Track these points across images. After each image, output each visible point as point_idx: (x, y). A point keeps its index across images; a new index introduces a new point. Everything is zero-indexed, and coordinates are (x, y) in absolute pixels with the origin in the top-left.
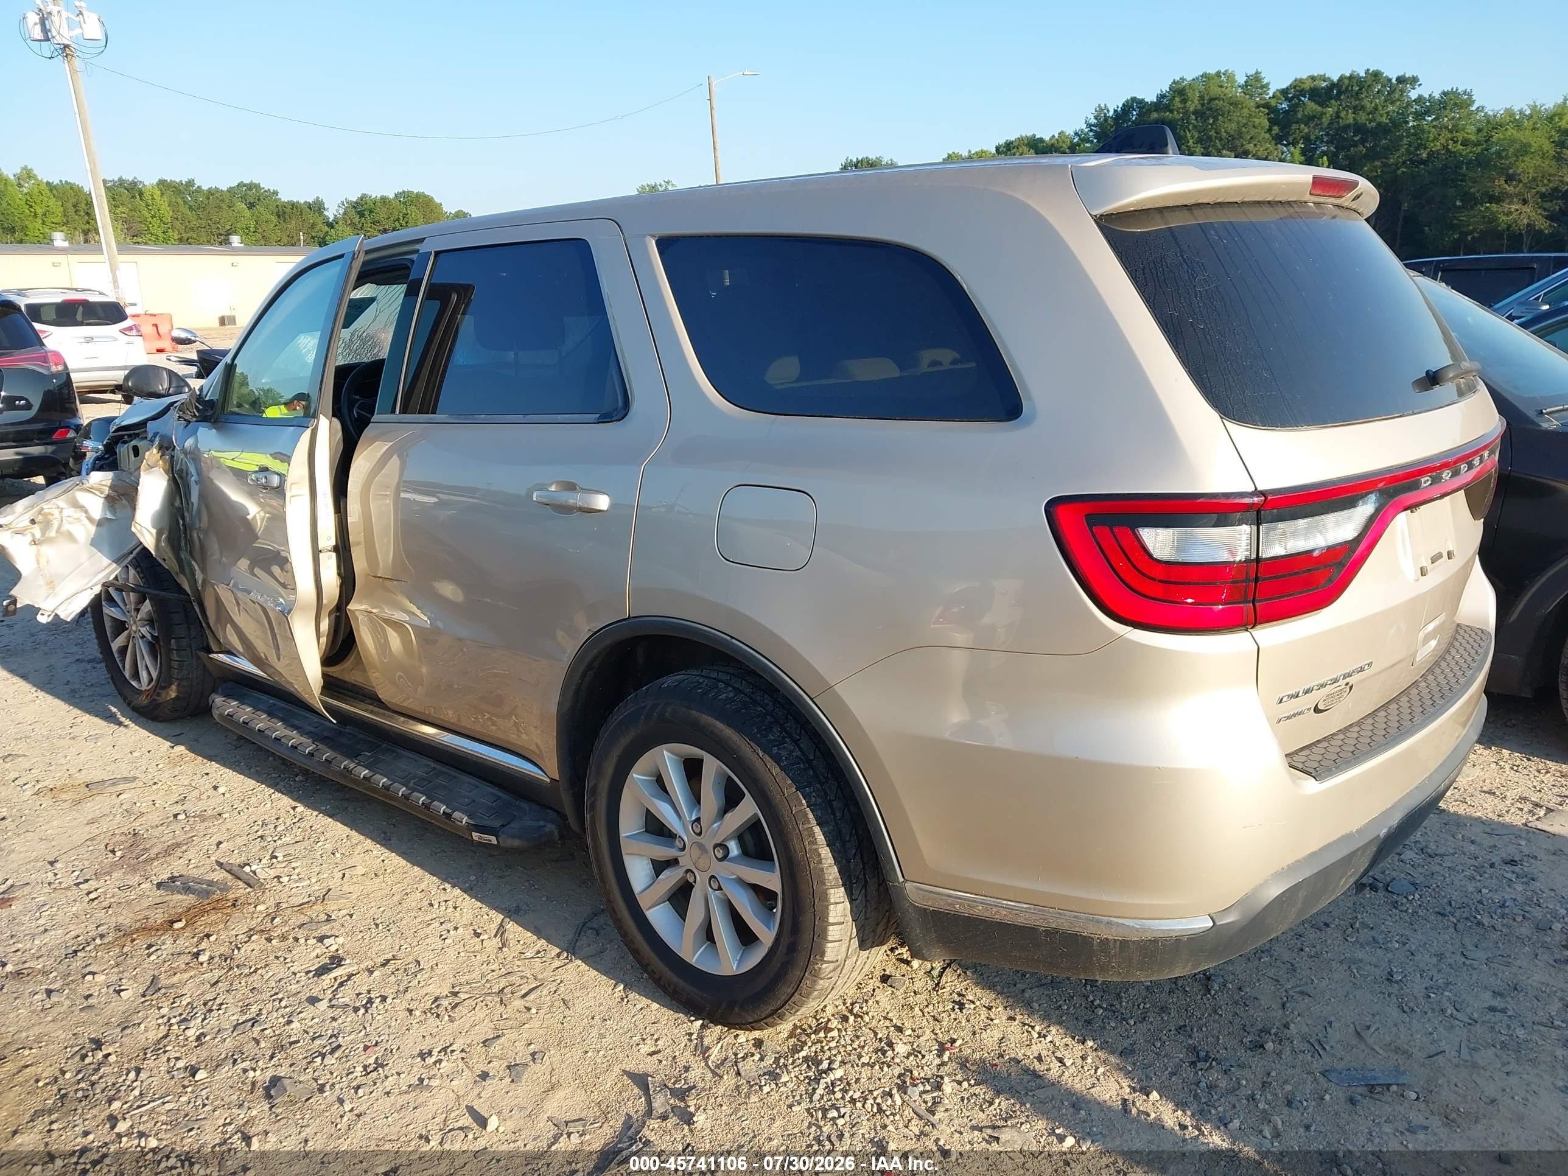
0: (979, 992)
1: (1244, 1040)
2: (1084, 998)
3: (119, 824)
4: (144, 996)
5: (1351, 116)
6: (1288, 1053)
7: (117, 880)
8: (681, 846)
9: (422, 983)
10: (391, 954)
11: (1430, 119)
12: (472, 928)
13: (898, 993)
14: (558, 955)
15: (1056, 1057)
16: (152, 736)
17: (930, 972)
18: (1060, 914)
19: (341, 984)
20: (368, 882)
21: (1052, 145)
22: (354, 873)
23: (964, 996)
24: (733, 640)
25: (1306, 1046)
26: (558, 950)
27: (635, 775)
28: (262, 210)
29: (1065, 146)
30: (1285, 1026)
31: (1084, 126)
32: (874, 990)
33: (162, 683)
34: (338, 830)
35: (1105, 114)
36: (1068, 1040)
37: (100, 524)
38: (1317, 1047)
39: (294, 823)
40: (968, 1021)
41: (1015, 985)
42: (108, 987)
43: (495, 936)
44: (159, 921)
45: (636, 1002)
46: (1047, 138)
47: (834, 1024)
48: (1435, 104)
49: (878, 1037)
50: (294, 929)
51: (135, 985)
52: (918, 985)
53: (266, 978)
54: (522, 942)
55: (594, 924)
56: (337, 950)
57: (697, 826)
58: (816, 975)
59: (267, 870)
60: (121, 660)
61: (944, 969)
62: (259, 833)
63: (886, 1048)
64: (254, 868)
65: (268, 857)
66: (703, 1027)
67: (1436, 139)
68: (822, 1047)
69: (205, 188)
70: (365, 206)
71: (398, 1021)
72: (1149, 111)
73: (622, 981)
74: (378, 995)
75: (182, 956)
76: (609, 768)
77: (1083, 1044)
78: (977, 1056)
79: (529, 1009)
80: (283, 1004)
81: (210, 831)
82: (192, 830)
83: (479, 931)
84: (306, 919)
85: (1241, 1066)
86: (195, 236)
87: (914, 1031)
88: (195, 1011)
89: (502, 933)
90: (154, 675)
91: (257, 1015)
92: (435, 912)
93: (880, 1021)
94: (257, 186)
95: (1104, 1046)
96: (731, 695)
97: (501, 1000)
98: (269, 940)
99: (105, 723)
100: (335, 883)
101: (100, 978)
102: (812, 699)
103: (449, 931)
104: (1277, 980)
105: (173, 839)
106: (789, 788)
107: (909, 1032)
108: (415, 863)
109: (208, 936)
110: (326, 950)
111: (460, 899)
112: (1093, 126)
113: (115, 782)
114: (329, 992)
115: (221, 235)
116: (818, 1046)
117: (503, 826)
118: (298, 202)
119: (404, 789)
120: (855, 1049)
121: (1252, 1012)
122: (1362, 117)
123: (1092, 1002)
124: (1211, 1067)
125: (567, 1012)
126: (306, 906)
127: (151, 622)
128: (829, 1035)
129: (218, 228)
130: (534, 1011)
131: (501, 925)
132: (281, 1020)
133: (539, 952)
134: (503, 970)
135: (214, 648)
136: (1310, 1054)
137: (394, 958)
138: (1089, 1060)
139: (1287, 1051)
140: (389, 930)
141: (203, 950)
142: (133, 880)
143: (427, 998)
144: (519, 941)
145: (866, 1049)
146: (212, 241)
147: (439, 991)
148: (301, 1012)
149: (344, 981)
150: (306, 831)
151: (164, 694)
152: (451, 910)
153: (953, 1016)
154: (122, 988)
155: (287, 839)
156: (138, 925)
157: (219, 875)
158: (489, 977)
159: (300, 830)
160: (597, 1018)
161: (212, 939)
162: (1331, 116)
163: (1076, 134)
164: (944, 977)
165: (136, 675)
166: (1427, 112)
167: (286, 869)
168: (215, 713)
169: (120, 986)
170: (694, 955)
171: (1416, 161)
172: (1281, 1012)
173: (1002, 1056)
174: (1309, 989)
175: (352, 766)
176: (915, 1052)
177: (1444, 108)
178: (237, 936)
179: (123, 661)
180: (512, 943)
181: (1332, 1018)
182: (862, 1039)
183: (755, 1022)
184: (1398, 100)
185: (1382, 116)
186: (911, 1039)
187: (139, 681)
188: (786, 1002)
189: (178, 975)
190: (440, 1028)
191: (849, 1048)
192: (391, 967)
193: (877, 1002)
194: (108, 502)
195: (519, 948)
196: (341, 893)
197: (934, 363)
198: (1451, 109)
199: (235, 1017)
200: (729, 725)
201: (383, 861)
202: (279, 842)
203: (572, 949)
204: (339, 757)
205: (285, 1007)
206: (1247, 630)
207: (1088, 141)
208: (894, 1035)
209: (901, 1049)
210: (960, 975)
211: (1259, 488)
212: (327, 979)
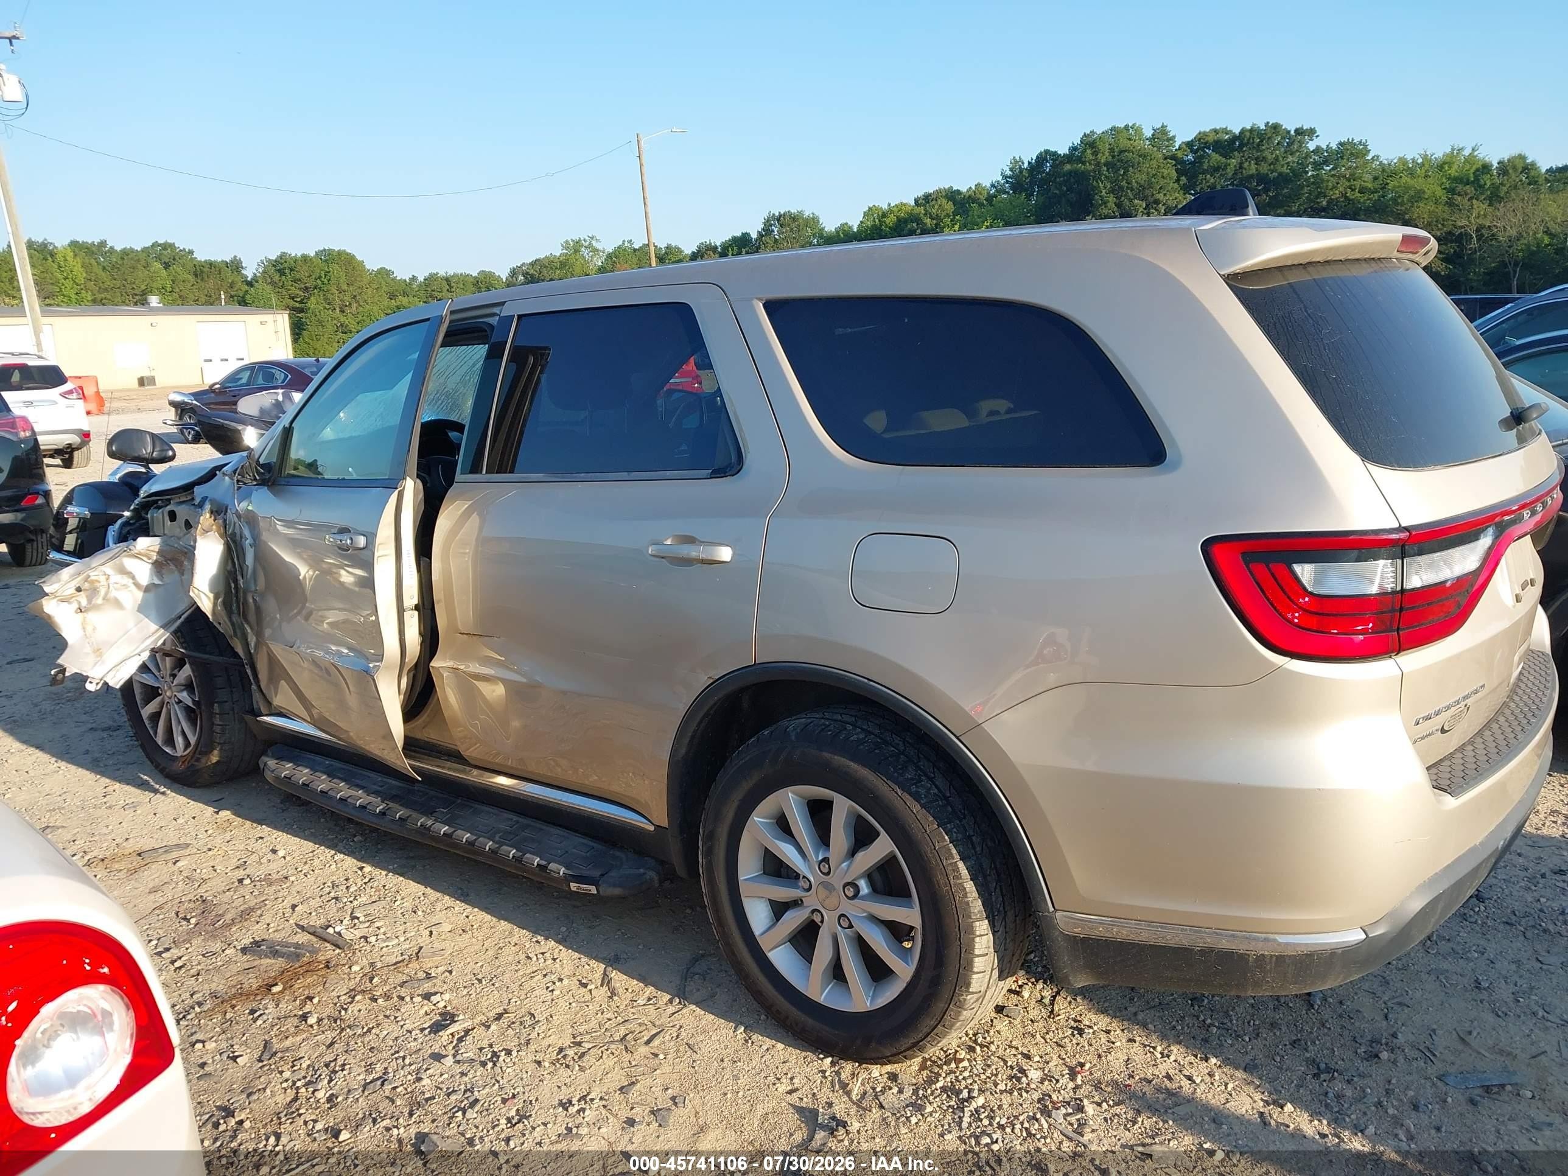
0: (1094, 1018)
1: (1359, 1051)
2: (1195, 1019)
3: (183, 891)
4: (260, 1061)
5: (1253, 166)
6: (1402, 1061)
7: (198, 947)
8: (807, 886)
9: (542, 1035)
10: (502, 1008)
11: (1328, 168)
12: (575, 978)
13: (1016, 1022)
14: (671, 1001)
15: (1184, 1075)
16: (192, 802)
17: (1040, 1001)
18: (1217, 933)
19: (460, 1040)
20: (458, 938)
21: (970, 197)
22: (441, 930)
23: (1079, 1021)
24: (871, 683)
25: (1417, 1054)
26: (669, 997)
27: (755, 819)
28: (179, 269)
29: (981, 197)
30: (1393, 1036)
31: (1000, 178)
32: (992, 1021)
33: (203, 748)
34: (411, 889)
35: (1020, 166)
36: (1191, 1058)
37: (147, 589)
38: (1428, 1054)
39: (365, 883)
40: (1091, 1045)
41: (1126, 1009)
42: (221, 1054)
43: (602, 985)
44: (254, 986)
45: (761, 1043)
46: (964, 189)
47: (962, 1054)
48: (1333, 154)
49: (1009, 1064)
50: (395, 988)
51: (249, 1051)
52: (1034, 1014)
53: (382, 1036)
54: (630, 990)
55: (697, 969)
56: (445, 1007)
57: (824, 866)
58: (961, 1006)
59: (352, 930)
60: (152, 727)
61: (1054, 997)
62: (332, 895)
63: (1019, 1075)
64: (338, 929)
65: (349, 918)
66: (833, 1064)
67: (1334, 187)
68: (956, 1077)
69: (118, 248)
70: (286, 265)
71: (529, 1073)
72: (1062, 163)
73: (741, 1024)
74: (501, 1049)
75: (289, 1020)
76: (729, 813)
77: (1206, 1061)
78: (1108, 1077)
79: (656, 1055)
80: (407, 1061)
81: (281, 894)
82: (261, 894)
83: (584, 981)
84: (405, 978)
85: (1362, 1076)
86: (109, 297)
87: (1041, 1057)
88: (318, 1073)
89: (608, 982)
90: (193, 740)
91: (384, 1074)
92: (534, 965)
93: (1006, 1049)
94: (172, 246)
95: (1227, 1061)
96: (862, 736)
97: (626, 1048)
98: (374, 1000)
99: (138, 791)
100: (424, 940)
101: (211, 1046)
102: (958, 738)
103: (554, 983)
104: (1373, 993)
105: (245, 903)
106: (930, 824)
107: (1037, 1058)
108: (501, 917)
109: (311, 999)
110: (434, 1007)
111: (557, 951)
112: (1009, 177)
113: (167, 849)
114: (451, 1048)
115: (136, 295)
116: (953, 1076)
117: (603, 875)
118: (215, 262)
119: (491, 843)
120: (990, 1078)
121: (1357, 1024)
122: (1264, 168)
123: (1204, 1021)
124: (1333, 1078)
125: (695, 1056)
126: (401, 964)
127: (189, 687)
128: (961, 1065)
129: (133, 288)
130: (661, 1056)
131: (605, 974)
132: (409, 1077)
133: (649, 999)
134: (619, 1018)
135: (263, 710)
136: (1423, 1061)
137: (506, 1011)
138: (1217, 1078)
139: (1401, 1059)
140: (493, 985)
141: (309, 1012)
142: (217, 946)
143: (550, 1049)
144: (627, 989)
145: (1000, 1076)
146: (127, 301)
147: (560, 1042)
148: (427, 1069)
149: (462, 1037)
150: (380, 890)
151: (203, 760)
152: (550, 962)
153: (1074, 1041)
154: (236, 1054)
155: (363, 899)
156: (234, 991)
157: (303, 938)
158: (607, 1026)
159: (373, 890)
160: (726, 1060)
161: (315, 1001)
162: (1235, 166)
163: (993, 186)
164: (1056, 1006)
165: (170, 740)
166: (1326, 162)
167: (371, 929)
168: (269, 776)
169: (233, 1052)
170: (821, 992)
171: (1316, 209)
172: (1385, 1023)
173: (1133, 1077)
174: (1407, 1001)
175: (430, 823)
176: (1047, 1078)
177: (1342, 158)
178: (339, 997)
179: (155, 727)
180: (621, 991)
181: (1435, 1027)
182: (994, 1067)
183: (891, 1056)
184: (1297, 151)
185: (1282, 167)
186: (1041, 1065)
187: (174, 747)
188: (929, 1034)
189: (290, 1038)
190: (573, 1077)
191: (983, 1077)
192: (505, 1021)
193: (999, 1032)
194: (156, 568)
195: (629, 995)
196: (434, 950)
197: (992, 413)
198: (1348, 159)
199: (361, 1077)
200: (864, 765)
201: (467, 917)
202: (356, 902)
203: (682, 994)
204: (415, 815)
205: (410, 1065)
206: (1390, 657)
207: (1005, 192)
208: (1024, 1063)
209: (1034, 1075)
210: (1070, 1002)
211: (1403, 525)
212: (445, 1034)
